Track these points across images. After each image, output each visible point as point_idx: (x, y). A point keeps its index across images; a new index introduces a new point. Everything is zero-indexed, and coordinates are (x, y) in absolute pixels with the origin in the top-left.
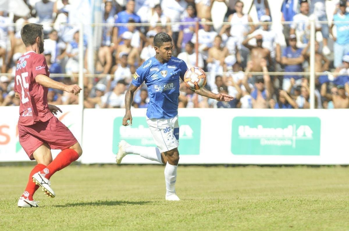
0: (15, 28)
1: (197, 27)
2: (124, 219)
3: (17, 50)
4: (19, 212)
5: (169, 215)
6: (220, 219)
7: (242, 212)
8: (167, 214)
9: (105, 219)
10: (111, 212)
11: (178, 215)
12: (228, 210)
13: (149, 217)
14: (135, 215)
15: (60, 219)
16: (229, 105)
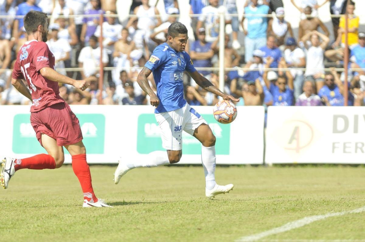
1: (101, 20)
2: (24, 221)
5: (71, 217)
6: (125, 221)
7: (148, 214)
8: (69, 216)
9: (4, 221)
10: (10, 214)
11: (81, 217)
12: (133, 212)
13: (51, 219)
14: (35, 217)
16: (135, 101)
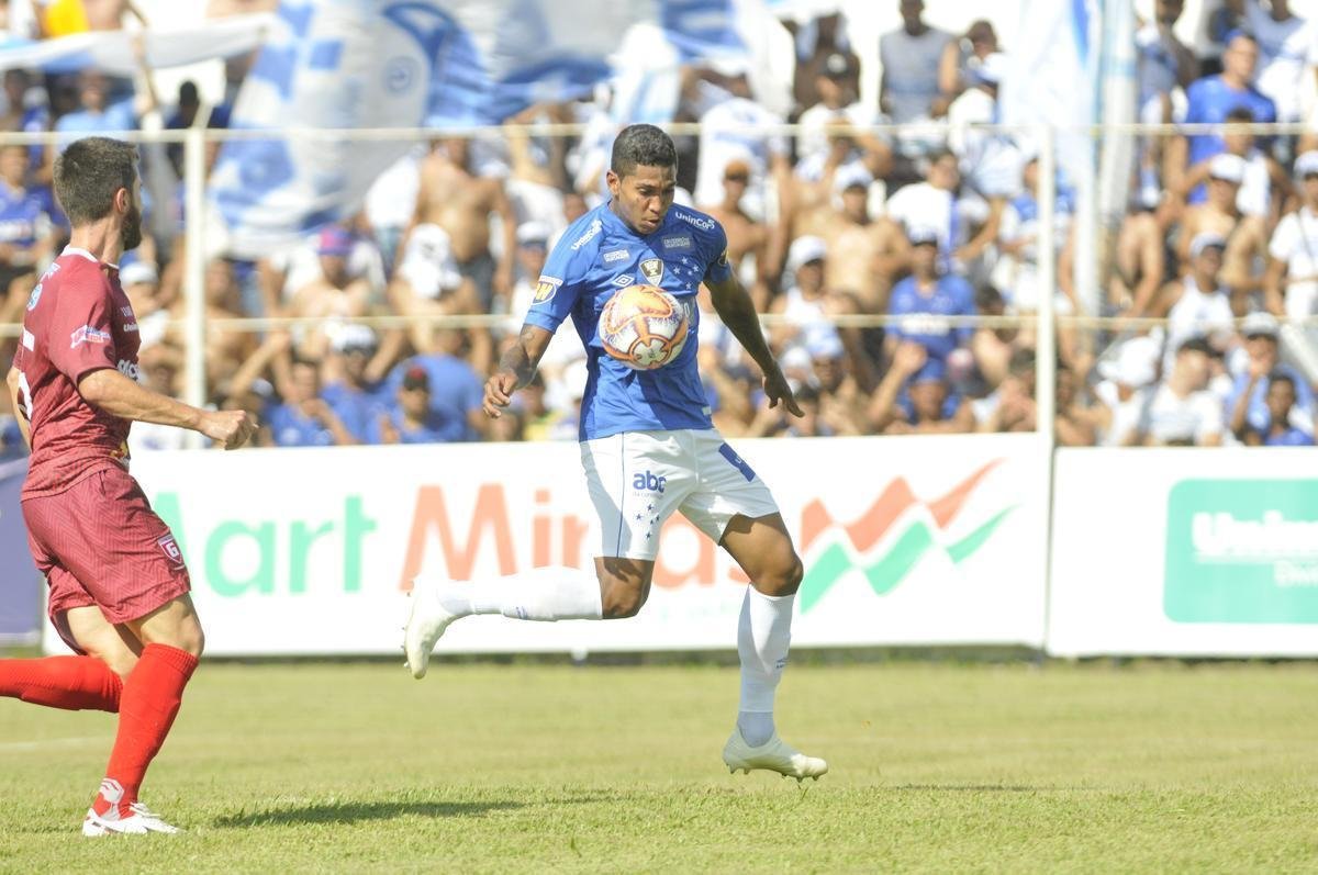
0: (793, 142)
3: (802, 224)
4: (814, 837)
9: (1138, 866)
10: (1160, 839)
15: (968, 866)
